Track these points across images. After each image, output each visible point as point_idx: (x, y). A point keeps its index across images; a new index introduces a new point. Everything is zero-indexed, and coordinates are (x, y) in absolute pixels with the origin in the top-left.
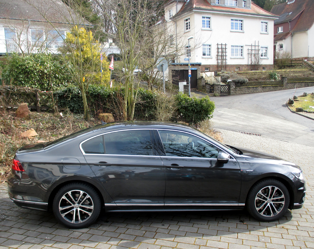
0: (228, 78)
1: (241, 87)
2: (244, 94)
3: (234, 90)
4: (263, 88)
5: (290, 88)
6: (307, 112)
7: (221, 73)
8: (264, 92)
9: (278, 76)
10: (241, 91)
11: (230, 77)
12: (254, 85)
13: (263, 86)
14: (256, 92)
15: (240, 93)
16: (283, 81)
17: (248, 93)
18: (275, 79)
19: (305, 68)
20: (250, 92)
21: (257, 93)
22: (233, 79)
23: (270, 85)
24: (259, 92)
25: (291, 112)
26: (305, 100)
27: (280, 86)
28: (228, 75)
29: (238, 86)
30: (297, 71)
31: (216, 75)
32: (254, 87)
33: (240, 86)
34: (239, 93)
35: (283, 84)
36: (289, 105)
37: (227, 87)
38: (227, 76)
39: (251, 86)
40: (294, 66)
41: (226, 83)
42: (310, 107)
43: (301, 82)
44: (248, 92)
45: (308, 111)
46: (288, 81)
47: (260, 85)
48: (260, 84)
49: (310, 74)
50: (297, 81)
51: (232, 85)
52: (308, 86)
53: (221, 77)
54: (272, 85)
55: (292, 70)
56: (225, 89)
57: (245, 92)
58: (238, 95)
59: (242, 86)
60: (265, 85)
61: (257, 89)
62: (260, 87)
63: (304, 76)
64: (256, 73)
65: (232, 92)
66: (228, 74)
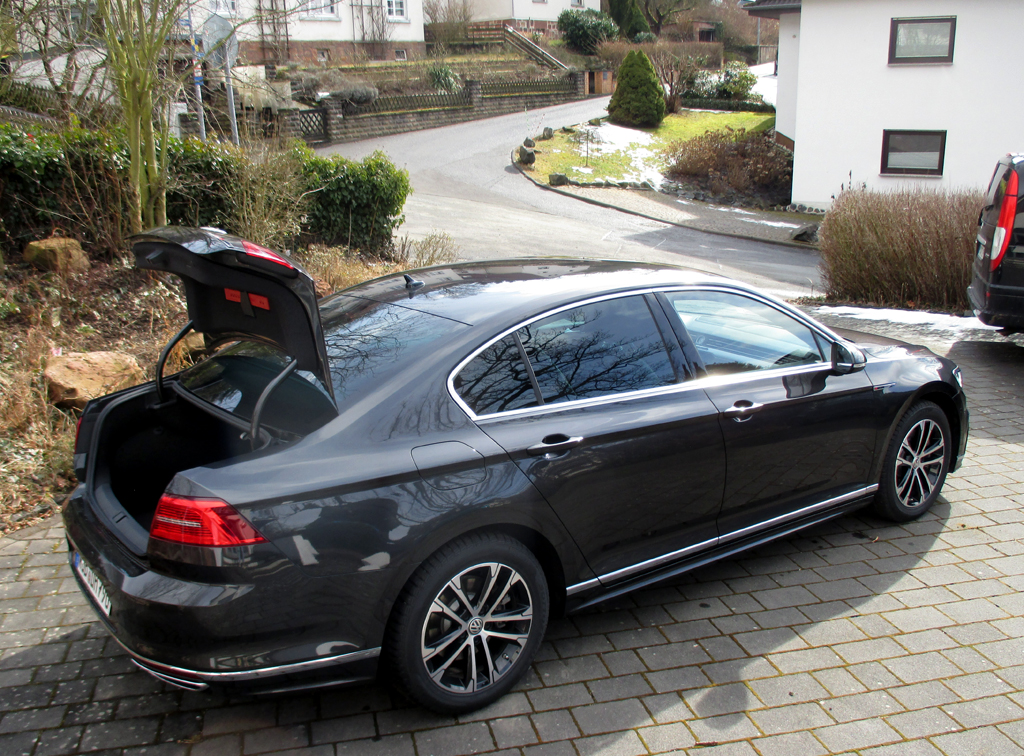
0: (316, 86)
1: (361, 116)
2: (371, 137)
3: (340, 126)
4: (420, 118)
5: (491, 116)
6: (577, 184)
7: (287, 71)
8: (424, 129)
9: (455, 78)
10: (362, 129)
11: (321, 82)
12: (396, 109)
13: (419, 110)
14: (401, 130)
15: (359, 135)
16: (470, 94)
17: (380, 135)
18: (448, 86)
19: (512, 52)
20: (386, 131)
21: (405, 132)
22: (332, 91)
23: (437, 105)
24: (411, 131)
25: (538, 189)
26: (555, 151)
27: (465, 109)
28: (313, 76)
29: (351, 113)
30: (497, 62)
31: (273, 76)
32: (395, 115)
33: (356, 113)
34: (356, 134)
35: (471, 103)
36: (522, 166)
37: (319, 118)
38: (312, 80)
39: (387, 110)
40: (480, 46)
41: (310, 105)
42: (575, 168)
43: (516, 97)
44: (380, 132)
45: (580, 182)
46: (483, 93)
47: (411, 108)
48: (410, 103)
49: (533, 70)
50: (506, 92)
51: (334, 111)
52: (534, 107)
53: (292, 84)
54: (444, 105)
55: (484, 59)
56: (312, 124)
57: (373, 130)
58: (354, 141)
59: (361, 112)
60: (425, 106)
61: (406, 120)
62: (413, 113)
63: (518, 77)
64: (389, 70)
65: (334, 132)
66: (314, 72)
